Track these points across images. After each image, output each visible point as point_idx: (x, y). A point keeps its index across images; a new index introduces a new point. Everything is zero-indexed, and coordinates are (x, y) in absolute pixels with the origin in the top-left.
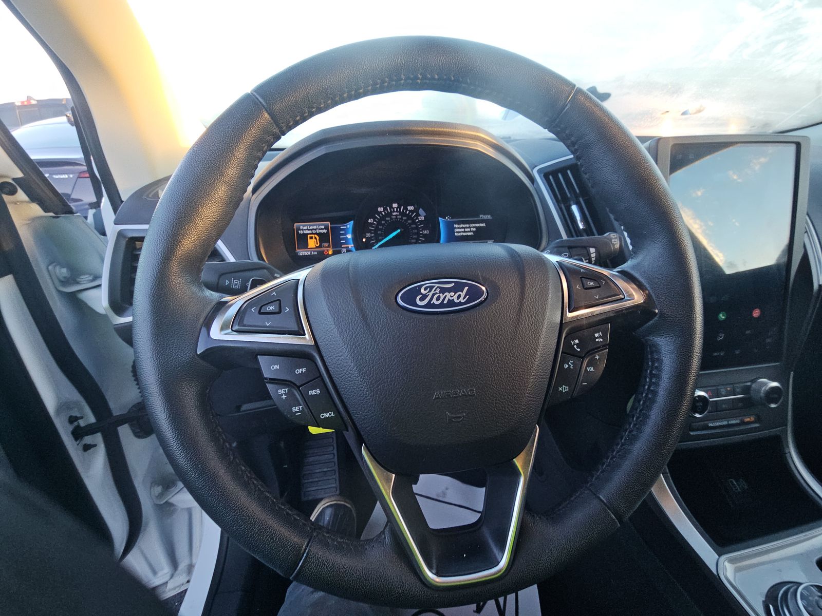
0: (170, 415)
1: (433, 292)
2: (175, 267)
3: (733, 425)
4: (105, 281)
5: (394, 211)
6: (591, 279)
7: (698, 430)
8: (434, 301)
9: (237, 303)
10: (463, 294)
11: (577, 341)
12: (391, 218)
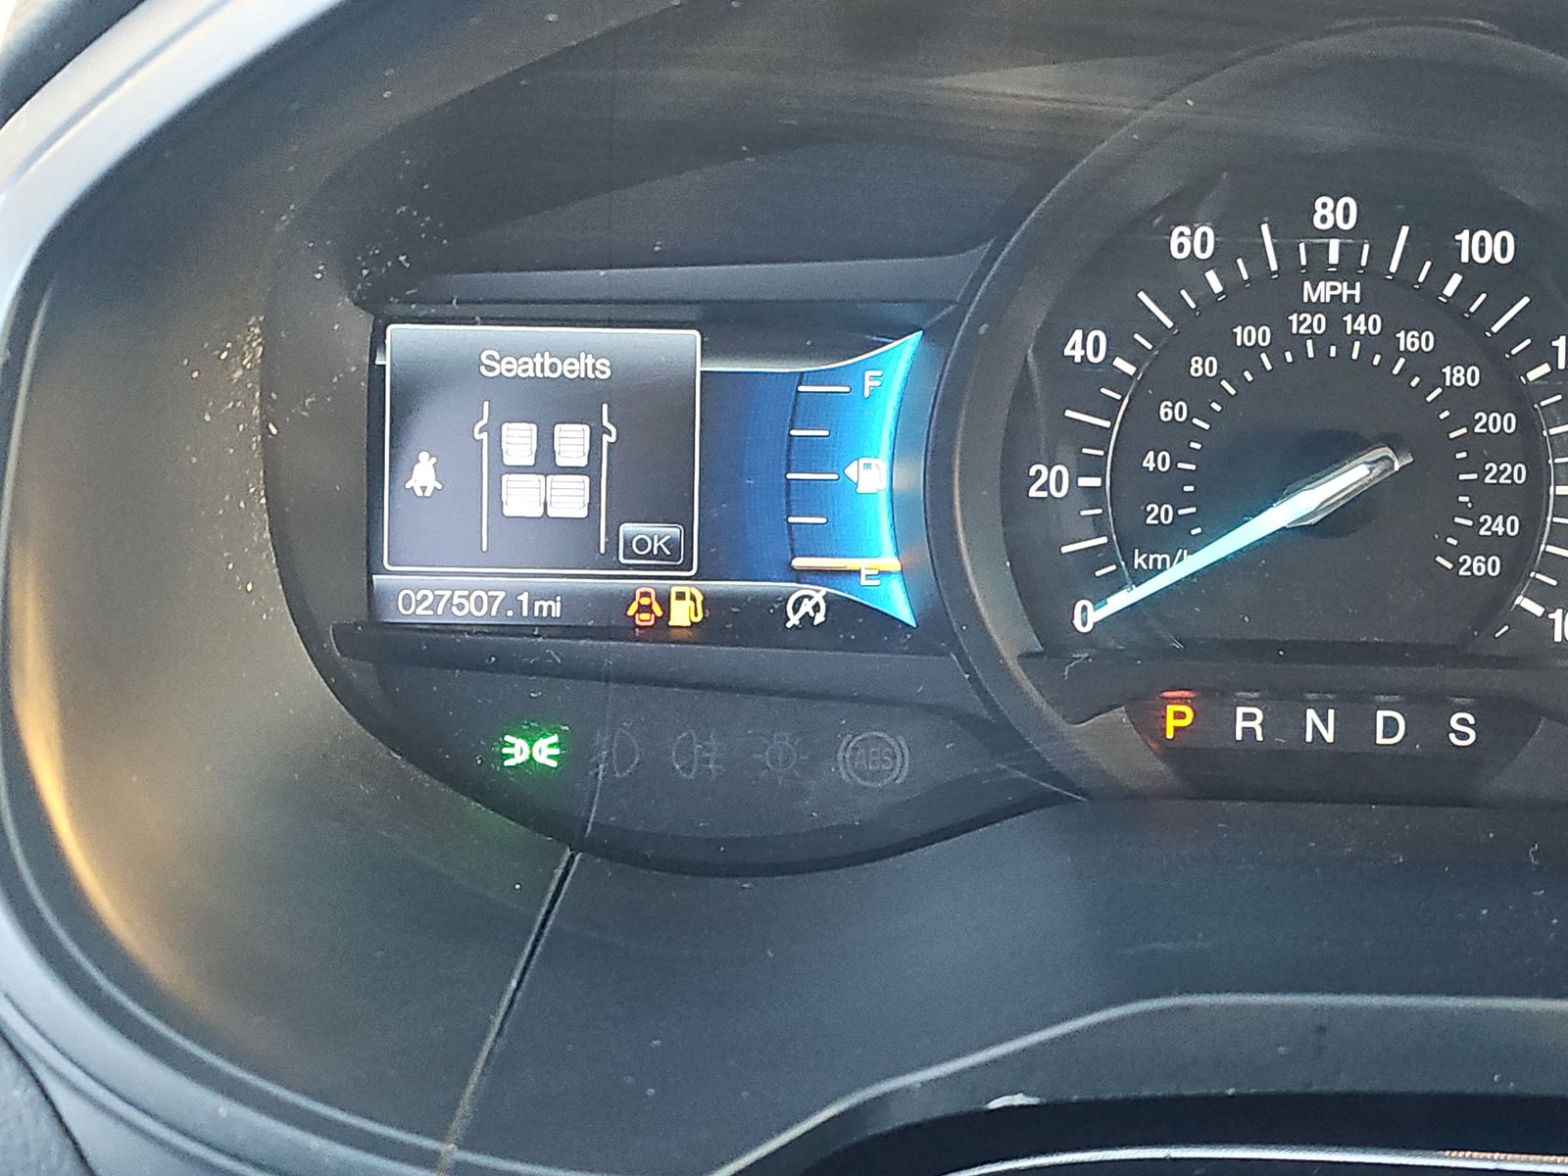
5: (1319, 270)
12: (1281, 328)
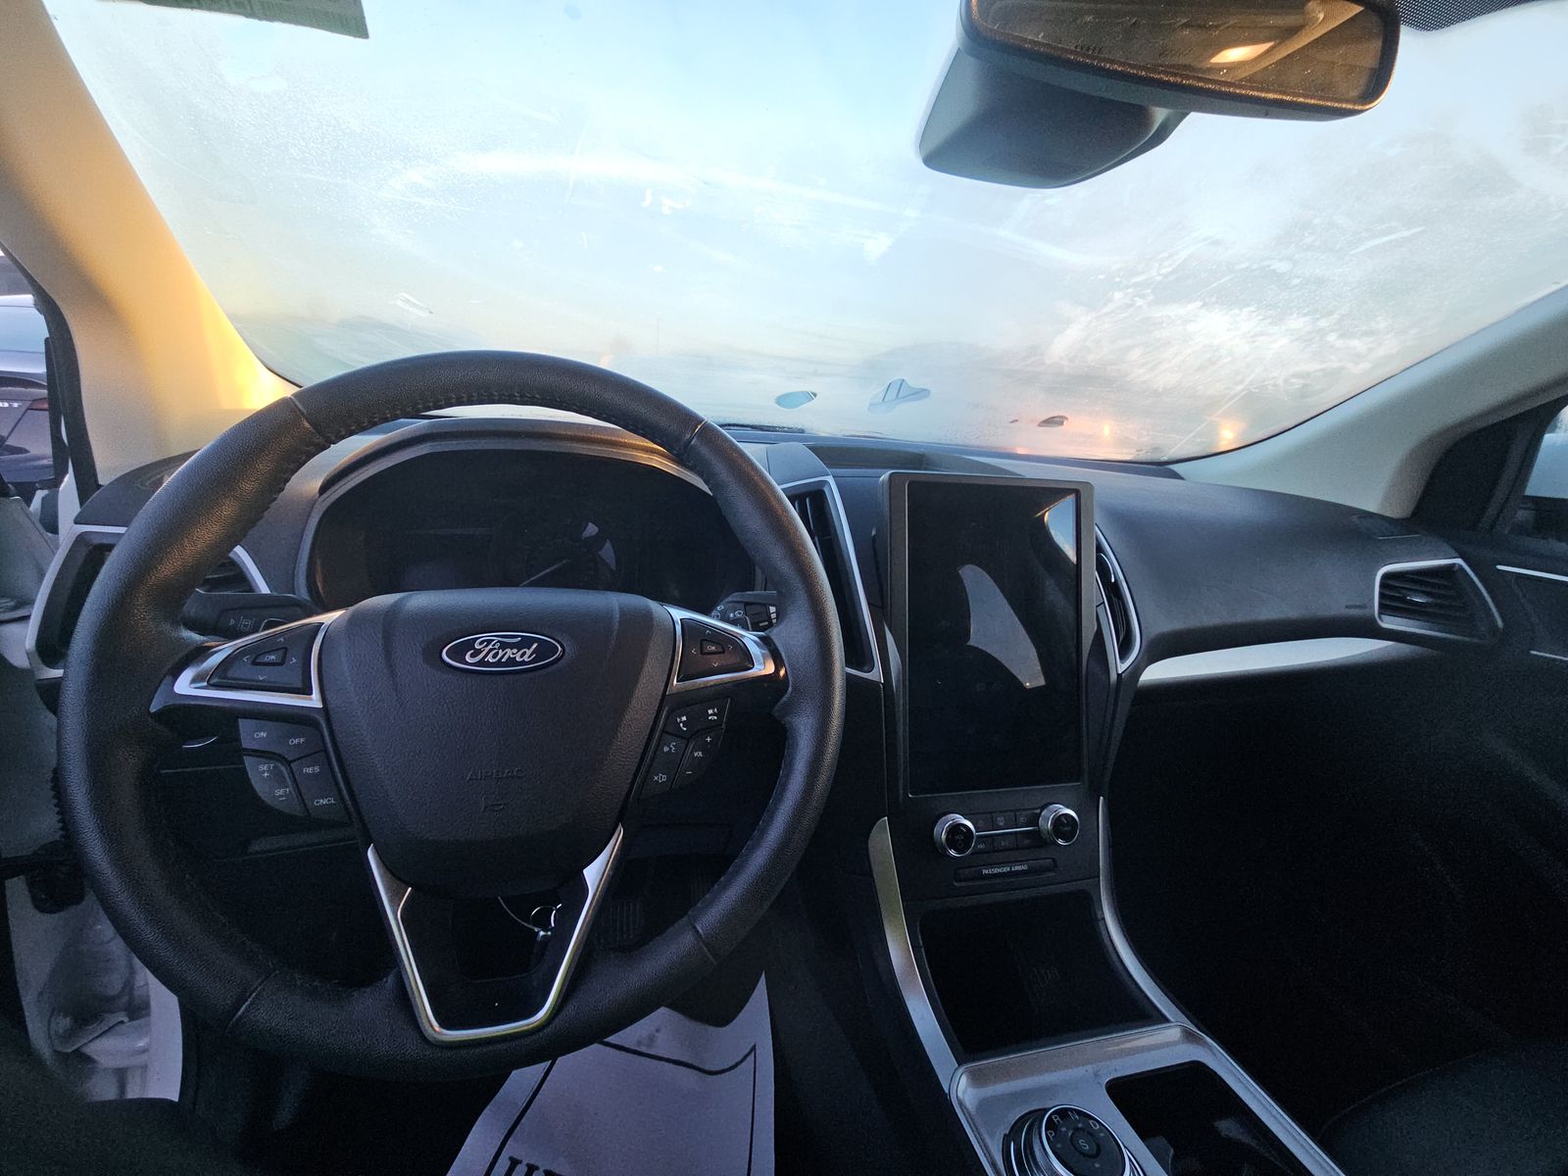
0: (92, 790)
1: (490, 647)
2: (141, 599)
3: (1017, 873)
4: (37, 612)
6: (713, 643)
7: (965, 880)
8: (490, 659)
9: (225, 650)
10: (529, 652)
11: (684, 718)
